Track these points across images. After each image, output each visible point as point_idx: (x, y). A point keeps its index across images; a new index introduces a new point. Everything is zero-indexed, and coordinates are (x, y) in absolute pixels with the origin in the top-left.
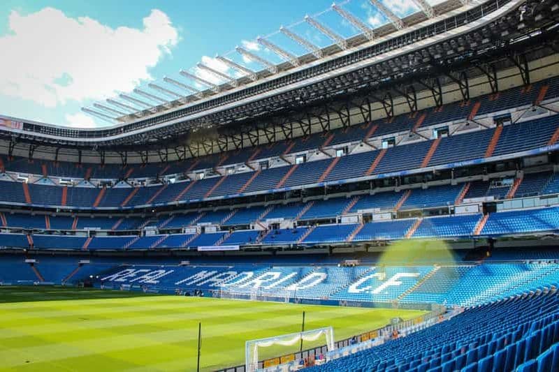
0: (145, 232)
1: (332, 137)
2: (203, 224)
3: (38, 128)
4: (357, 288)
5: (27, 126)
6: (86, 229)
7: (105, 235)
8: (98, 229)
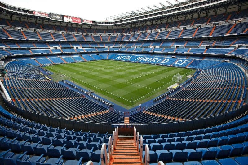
0: (122, 47)
1: (168, 25)
2: (137, 46)
3: (96, 22)
4: (177, 63)
5: (93, 22)
6: (107, 46)
7: (112, 48)
8: (110, 46)
